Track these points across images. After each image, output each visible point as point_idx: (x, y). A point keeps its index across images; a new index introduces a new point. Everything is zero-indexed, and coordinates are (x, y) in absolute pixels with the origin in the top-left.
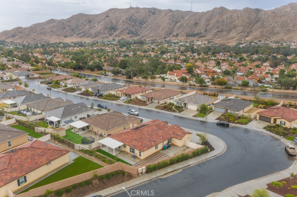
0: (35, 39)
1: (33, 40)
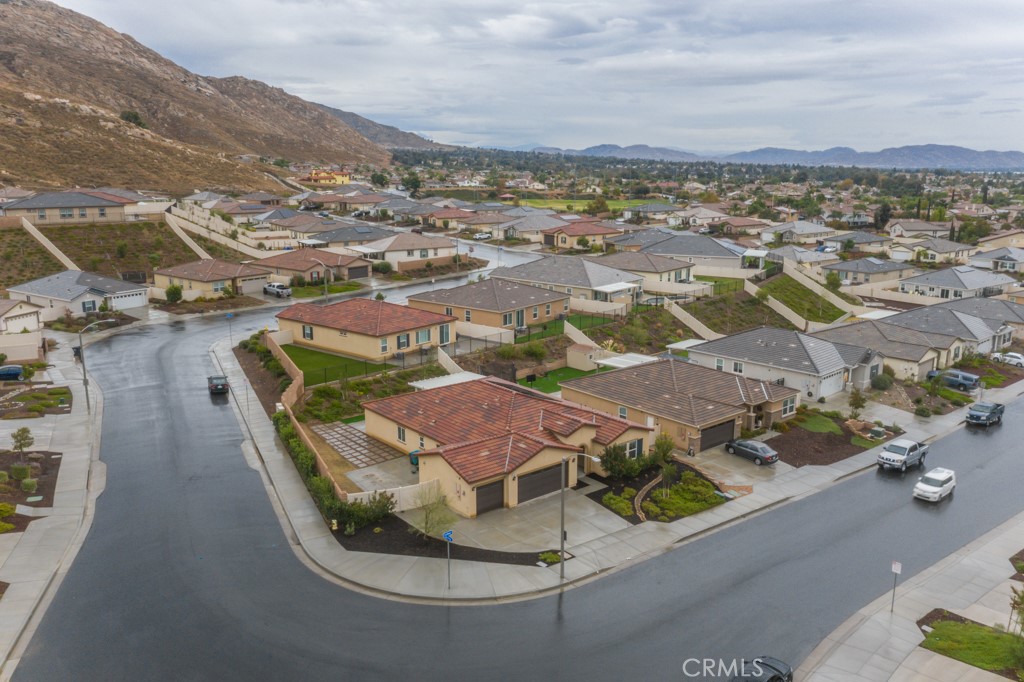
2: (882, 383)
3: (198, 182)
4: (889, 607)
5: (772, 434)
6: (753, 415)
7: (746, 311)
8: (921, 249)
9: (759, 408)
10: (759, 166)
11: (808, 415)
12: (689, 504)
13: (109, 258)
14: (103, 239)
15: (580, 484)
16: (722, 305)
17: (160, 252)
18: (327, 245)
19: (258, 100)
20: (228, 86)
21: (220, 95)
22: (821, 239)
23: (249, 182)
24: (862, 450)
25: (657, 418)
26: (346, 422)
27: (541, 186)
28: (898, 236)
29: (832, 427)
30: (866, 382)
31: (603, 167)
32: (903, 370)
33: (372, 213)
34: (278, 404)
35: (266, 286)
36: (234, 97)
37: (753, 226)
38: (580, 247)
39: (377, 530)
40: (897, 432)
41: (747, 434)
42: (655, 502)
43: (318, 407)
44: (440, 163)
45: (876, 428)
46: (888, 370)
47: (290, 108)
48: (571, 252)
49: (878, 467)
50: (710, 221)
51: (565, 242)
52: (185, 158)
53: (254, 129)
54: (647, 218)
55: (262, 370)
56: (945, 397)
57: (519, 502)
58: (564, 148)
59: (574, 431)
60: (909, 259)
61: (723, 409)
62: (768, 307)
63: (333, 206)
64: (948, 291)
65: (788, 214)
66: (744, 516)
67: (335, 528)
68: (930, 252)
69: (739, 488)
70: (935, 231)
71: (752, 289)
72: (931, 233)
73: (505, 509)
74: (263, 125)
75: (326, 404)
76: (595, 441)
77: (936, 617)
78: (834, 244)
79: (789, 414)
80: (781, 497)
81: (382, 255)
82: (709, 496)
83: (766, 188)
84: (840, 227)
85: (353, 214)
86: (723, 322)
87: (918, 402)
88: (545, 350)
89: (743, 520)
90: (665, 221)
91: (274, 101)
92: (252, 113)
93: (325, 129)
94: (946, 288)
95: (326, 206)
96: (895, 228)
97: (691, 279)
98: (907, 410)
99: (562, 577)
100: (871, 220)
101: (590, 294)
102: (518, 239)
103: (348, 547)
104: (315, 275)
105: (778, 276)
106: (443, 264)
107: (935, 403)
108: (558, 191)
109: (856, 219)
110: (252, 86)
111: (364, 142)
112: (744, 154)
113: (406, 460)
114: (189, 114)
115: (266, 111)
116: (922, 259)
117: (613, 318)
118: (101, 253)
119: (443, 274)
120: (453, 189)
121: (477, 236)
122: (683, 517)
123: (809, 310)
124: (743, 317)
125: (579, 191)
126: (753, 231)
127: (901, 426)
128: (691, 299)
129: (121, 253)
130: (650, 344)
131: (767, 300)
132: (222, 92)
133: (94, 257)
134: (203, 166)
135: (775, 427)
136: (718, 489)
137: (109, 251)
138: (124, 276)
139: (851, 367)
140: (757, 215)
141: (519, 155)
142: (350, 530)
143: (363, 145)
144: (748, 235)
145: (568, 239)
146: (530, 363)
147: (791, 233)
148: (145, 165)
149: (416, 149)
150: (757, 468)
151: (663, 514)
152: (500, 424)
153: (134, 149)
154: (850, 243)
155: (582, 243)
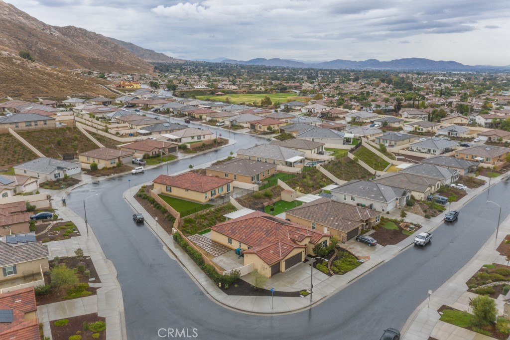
2: (411, 203)
3: (68, 91)
4: (427, 306)
5: (372, 232)
6: (365, 224)
7: (349, 167)
8: (417, 126)
9: (367, 221)
10: (335, 70)
11: (385, 222)
12: (349, 267)
13: (53, 146)
14: (49, 137)
15: (306, 260)
16: (339, 165)
17: (77, 142)
18: (150, 134)
19: (83, 38)
20: (66, 31)
21: (63, 36)
22: (372, 120)
23: (92, 90)
24: (407, 236)
26: (201, 234)
27: (235, 87)
28: (406, 118)
29: (394, 227)
30: (405, 203)
31: (260, 72)
32: (418, 196)
33: (162, 109)
34: (173, 229)
35: (134, 160)
36: (70, 37)
37: (341, 113)
38: (269, 131)
39: (236, 285)
40: (418, 227)
41: (363, 232)
42: (335, 266)
43: (187, 228)
44: (179, 71)
45: (411, 226)
46: (412, 197)
47: (100, 42)
48: (264, 133)
49: (414, 244)
50: (321, 110)
51: (261, 128)
52: (59, 79)
53: (83, 55)
54: (291, 109)
55: (154, 209)
56: (435, 208)
57: (286, 269)
58: (238, 60)
59: (303, 240)
60: (412, 130)
61: (354, 223)
62: (358, 164)
63: (140, 105)
64: (430, 150)
65: (355, 106)
66: (369, 270)
67: (220, 286)
68: (421, 127)
69: (365, 258)
70: (422, 115)
71: (351, 156)
72: (420, 116)
73: (280, 273)
74: (87, 53)
75: (190, 226)
76: (310, 242)
77: (443, 308)
78: (379, 123)
79: (378, 222)
80: (381, 261)
81: (180, 140)
82: (355, 262)
83: (342, 86)
84: (379, 113)
85: (152, 110)
86: (341, 173)
87: (425, 211)
88: (272, 193)
89: (369, 272)
90: (300, 110)
91: (91, 39)
92: (80, 45)
93: (119, 53)
94: (429, 148)
95: (137, 105)
96: (404, 114)
97: (324, 150)
98: (421, 215)
99: (311, 301)
100: (393, 107)
101: (284, 163)
102: (238, 126)
103: (229, 294)
104: (154, 153)
105: (360, 147)
106: (209, 143)
107: (431, 212)
108: (243, 89)
109: (386, 108)
110: (79, 31)
111: (139, 60)
112: (326, 63)
113: (233, 252)
114: (49, 48)
115: (87, 44)
116: (417, 130)
117: (296, 174)
118: (49, 144)
119: (210, 148)
120: (192, 90)
121: (218, 124)
122: (347, 272)
123: (375, 164)
124: (349, 170)
125: (254, 90)
126: (341, 116)
127: (420, 224)
128: (326, 162)
129: (59, 143)
130: (313, 186)
131: (358, 161)
132: (63, 34)
133: (47, 147)
134: (69, 82)
135: (373, 228)
136: (357, 259)
137: (53, 143)
138: (64, 157)
139: (399, 198)
140: (342, 107)
141: (217, 65)
142: (227, 286)
143: (139, 61)
144: (339, 118)
145: (262, 127)
146: (267, 200)
147: (359, 117)
148: (40, 83)
149: (165, 62)
150: (369, 248)
151: (340, 271)
152: (273, 238)
153: (32, 74)
154: (386, 122)
155: (269, 128)
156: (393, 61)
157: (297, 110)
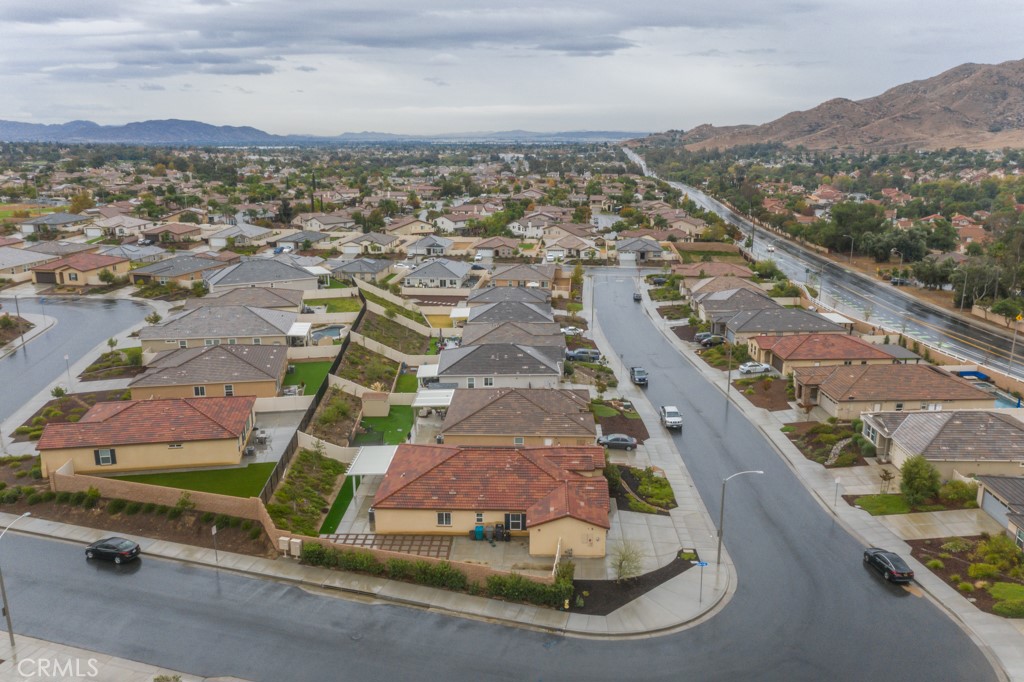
0: (876, 140)
1: (869, 141)
12: (664, 490)
24: (640, 420)
25: (556, 438)
29: (612, 411)
37: (191, 232)
38: (105, 283)
39: (586, 594)
48: (91, 290)
51: (76, 279)
64: (445, 281)
65: (202, 215)
67: (567, 607)
68: (376, 245)
70: (345, 223)
71: (376, 308)
72: (342, 225)
78: (289, 244)
88: (348, 406)
90: (80, 233)
94: (443, 279)
96: (312, 223)
99: (718, 563)
100: (273, 214)
101: (283, 341)
107: (603, 376)
109: (264, 216)
113: (463, 540)
116: (371, 252)
127: (622, 397)
131: (395, 316)
142: (582, 602)
144: (194, 242)
145: (80, 275)
147: (243, 237)
151: (667, 502)
154: (307, 241)
155: (105, 277)
156: (129, 124)
157: (74, 234)
